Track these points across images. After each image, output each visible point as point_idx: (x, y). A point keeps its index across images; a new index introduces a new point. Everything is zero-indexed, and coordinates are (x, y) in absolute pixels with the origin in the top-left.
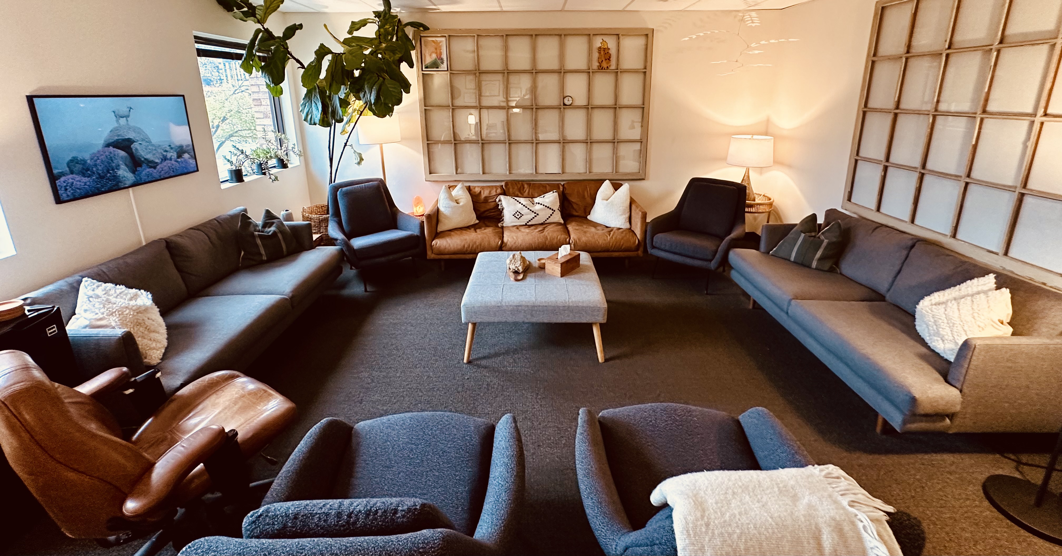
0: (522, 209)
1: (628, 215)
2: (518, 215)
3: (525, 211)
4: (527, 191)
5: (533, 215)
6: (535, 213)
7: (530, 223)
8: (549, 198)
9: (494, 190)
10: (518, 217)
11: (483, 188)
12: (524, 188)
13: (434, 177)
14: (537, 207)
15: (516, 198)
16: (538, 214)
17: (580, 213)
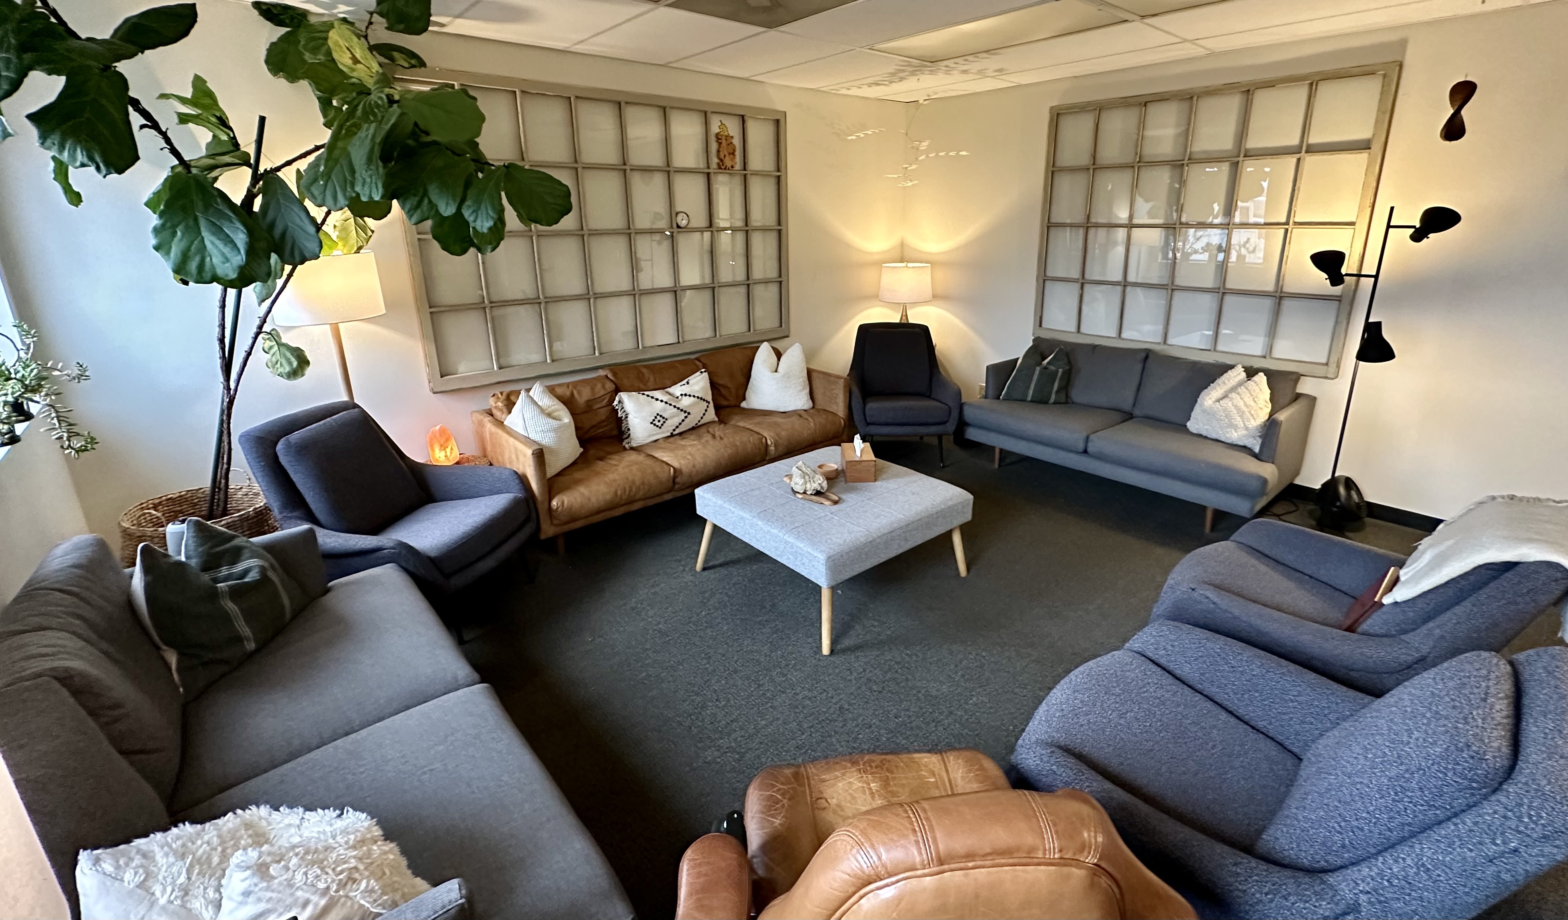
0: (665, 410)
1: (808, 390)
2: (658, 421)
3: (669, 411)
4: (652, 379)
5: (683, 415)
6: (685, 412)
7: (677, 431)
8: (697, 383)
9: (599, 386)
10: (659, 424)
11: (575, 384)
12: (643, 374)
13: (450, 383)
14: (686, 402)
15: (646, 393)
16: (689, 413)
17: (733, 402)
